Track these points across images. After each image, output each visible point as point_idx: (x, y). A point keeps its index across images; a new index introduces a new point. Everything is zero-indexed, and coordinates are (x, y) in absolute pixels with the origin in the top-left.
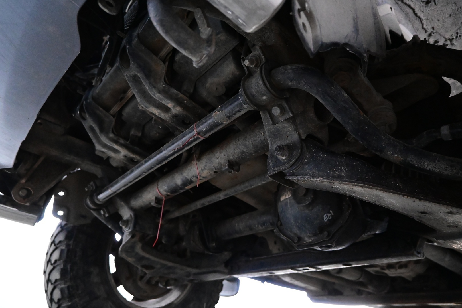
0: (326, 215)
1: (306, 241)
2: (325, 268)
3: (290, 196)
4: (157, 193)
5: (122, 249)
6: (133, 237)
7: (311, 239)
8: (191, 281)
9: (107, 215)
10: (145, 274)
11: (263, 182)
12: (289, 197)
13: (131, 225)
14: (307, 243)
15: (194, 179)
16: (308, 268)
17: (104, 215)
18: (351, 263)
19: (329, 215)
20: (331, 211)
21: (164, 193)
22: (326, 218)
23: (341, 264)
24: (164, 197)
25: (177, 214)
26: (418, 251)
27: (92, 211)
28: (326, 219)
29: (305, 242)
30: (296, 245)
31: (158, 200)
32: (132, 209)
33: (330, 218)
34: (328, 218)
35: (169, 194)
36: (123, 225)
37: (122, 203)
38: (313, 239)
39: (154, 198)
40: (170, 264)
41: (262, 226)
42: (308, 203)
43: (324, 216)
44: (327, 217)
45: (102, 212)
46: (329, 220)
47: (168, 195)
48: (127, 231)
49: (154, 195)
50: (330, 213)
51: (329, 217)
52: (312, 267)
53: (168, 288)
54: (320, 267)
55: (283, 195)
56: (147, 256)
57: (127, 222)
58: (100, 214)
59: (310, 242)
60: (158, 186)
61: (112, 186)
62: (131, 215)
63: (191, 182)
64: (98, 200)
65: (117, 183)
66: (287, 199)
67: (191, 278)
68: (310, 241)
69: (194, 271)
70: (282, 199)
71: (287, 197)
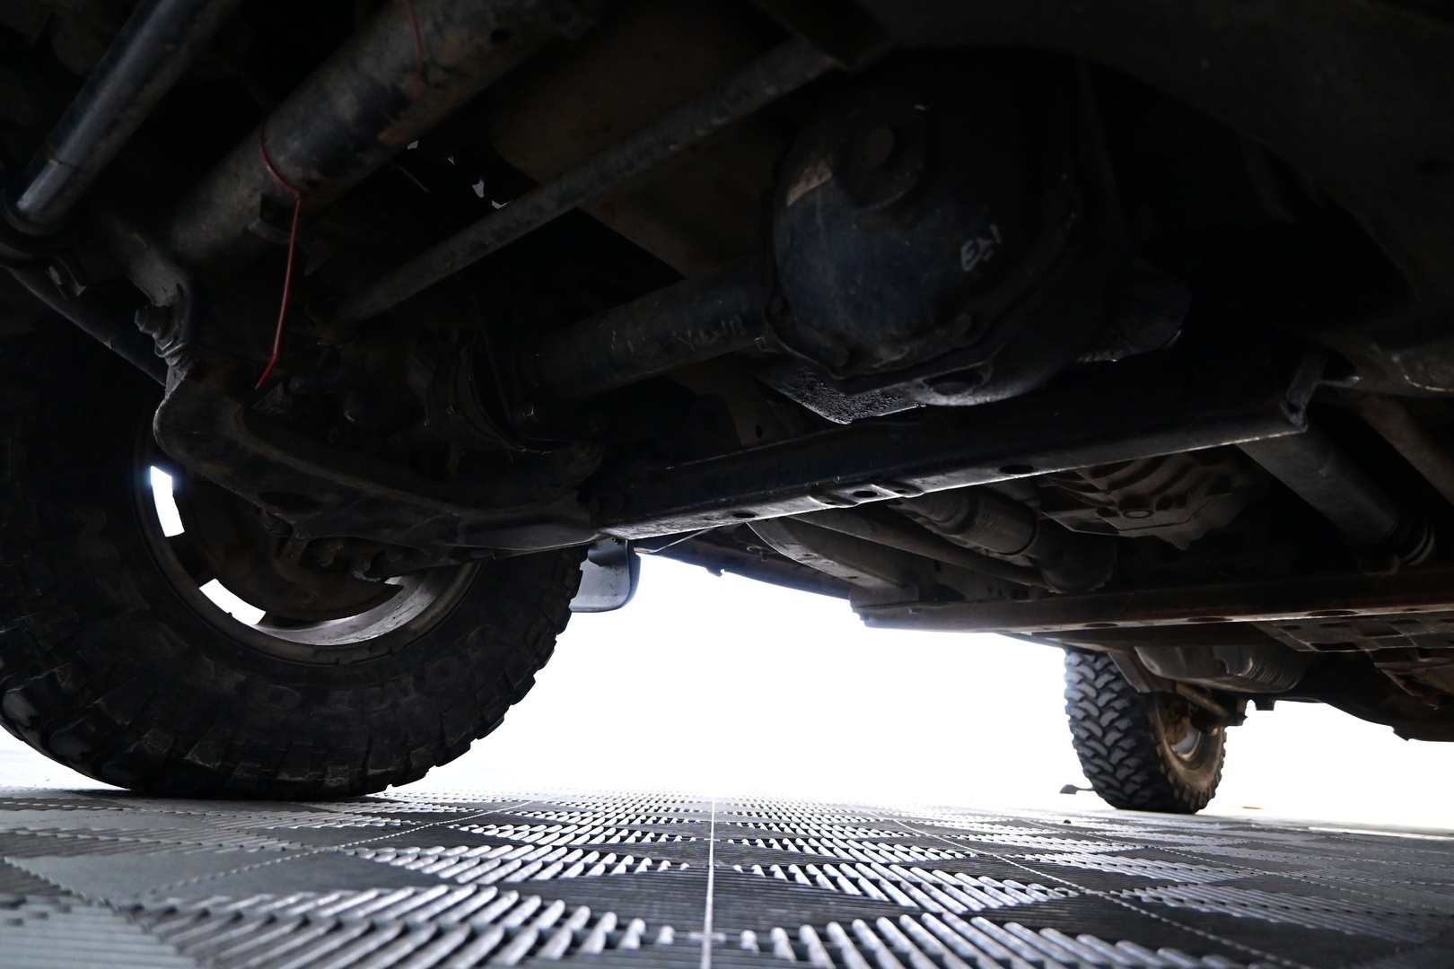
0: (970, 243)
1: (881, 360)
2: (934, 485)
3: (829, 175)
4: (266, 174)
5: (161, 423)
6: (195, 375)
7: (902, 352)
8: (463, 555)
9: (79, 290)
10: (289, 529)
11: (717, 121)
12: (824, 180)
13: (181, 325)
14: (886, 365)
15: (409, 84)
16: (874, 487)
17: (67, 288)
18: (1032, 461)
19: (983, 243)
20: (994, 229)
21: (295, 173)
22: (969, 257)
23: (992, 466)
24: (297, 195)
25: (381, 298)
26: (1293, 402)
27: (17, 275)
28: (969, 262)
29: (877, 366)
30: (841, 378)
31: (273, 209)
32: (179, 261)
33: (986, 258)
34: (978, 258)
35: (315, 175)
36: (152, 327)
37: (137, 237)
38: (907, 349)
39: (257, 200)
40: (373, 490)
41: (708, 333)
42: (900, 195)
43: (964, 249)
44: (972, 251)
45: (54, 275)
46: (980, 265)
47: (311, 183)
48: (168, 348)
49: (255, 190)
50: (988, 235)
51: (984, 254)
52: (887, 483)
53: (391, 581)
54: (917, 482)
55: (797, 182)
56: (276, 455)
57: (164, 318)
58: (47, 284)
59: (894, 363)
60: (267, 144)
61: (59, 142)
62: (179, 287)
63: (398, 102)
64: (22, 216)
65: (73, 121)
66: (813, 191)
67: (460, 543)
68: (898, 357)
69: (470, 516)
70: (794, 196)
71: (815, 183)
